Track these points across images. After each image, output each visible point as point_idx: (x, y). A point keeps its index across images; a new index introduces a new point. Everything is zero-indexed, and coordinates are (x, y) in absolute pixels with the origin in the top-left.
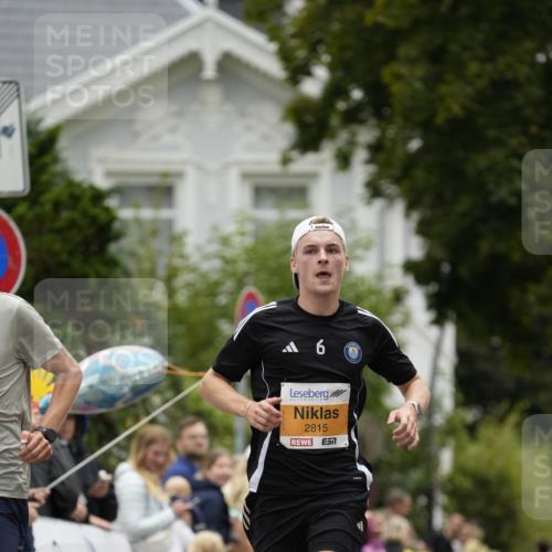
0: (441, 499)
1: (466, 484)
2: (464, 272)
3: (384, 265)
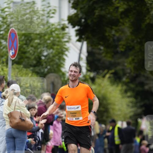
2: (89, 21)
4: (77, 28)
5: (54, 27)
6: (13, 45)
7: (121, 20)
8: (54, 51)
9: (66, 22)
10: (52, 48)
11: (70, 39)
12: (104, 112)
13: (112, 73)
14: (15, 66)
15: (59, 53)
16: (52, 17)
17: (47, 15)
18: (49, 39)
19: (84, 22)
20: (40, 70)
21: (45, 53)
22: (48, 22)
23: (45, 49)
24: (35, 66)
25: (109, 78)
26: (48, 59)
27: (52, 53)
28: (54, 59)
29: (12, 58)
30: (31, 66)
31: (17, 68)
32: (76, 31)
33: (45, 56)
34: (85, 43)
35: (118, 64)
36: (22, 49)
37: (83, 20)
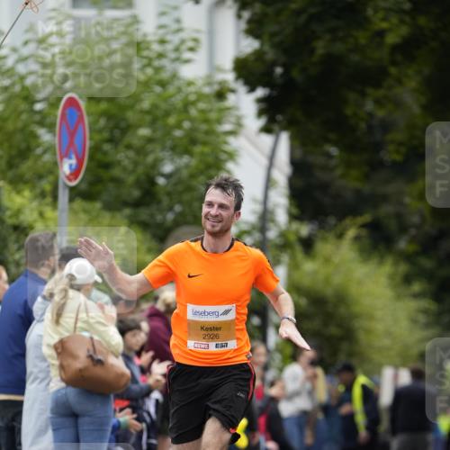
0: (275, 318)
1: (302, 301)
4: (260, 92)
5: (192, 89)
6: (71, 144)
7: (393, 70)
8: (194, 162)
9: (230, 77)
10: (187, 152)
11: (239, 125)
12: (342, 339)
13: (364, 226)
14: (79, 204)
15: (209, 167)
16: (187, 61)
17: (173, 55)
18: (179, 126)
19: (282, 75)
20: (152, 216)
21: (168, 168)
22: (175, 76)
23: (167, 154)
24: (137, 204)
25: (357, 238)
26: (176, 184)
27: (187, 166)
28: (194, 183)
29: (70, 180)
30: (126, 204)
31: (85, 211)
32: (259, 101)
33: (168, 176)
34: (284, 138)
35: (385, 198)
36: (99, 156)
37: (279, 70)
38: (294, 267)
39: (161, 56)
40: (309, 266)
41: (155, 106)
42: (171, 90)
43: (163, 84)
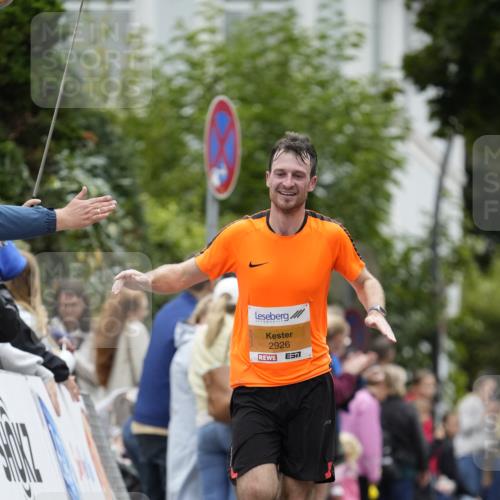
0: (447, 344)
1: (478, 326)
3: (380, 65)
4: (432, 92)
5: (355, 89)
6: (221, 152)
8: (357, 171)
9: (397, 75)
10: (349, 159)
11: (407, 128)
15: (373, 175)
16: (350, 59)
17: (333, 52)
18: (340, 131)
19: (459, 73)
21: (327, 177)
22: (336, 75)
23: (326, 162)
26: (336, 196)
27: (350, 176)
28: (356, 194)
29: (220, 192)
32: (431, 102)
33: (326, 187)
34: (459, 143)
37: (453, 68)
38: (469, 287)
39: (321, 53)
40: (485, 286)
41: (313, 109)
42: (332, 90)
43: (323, 84)
